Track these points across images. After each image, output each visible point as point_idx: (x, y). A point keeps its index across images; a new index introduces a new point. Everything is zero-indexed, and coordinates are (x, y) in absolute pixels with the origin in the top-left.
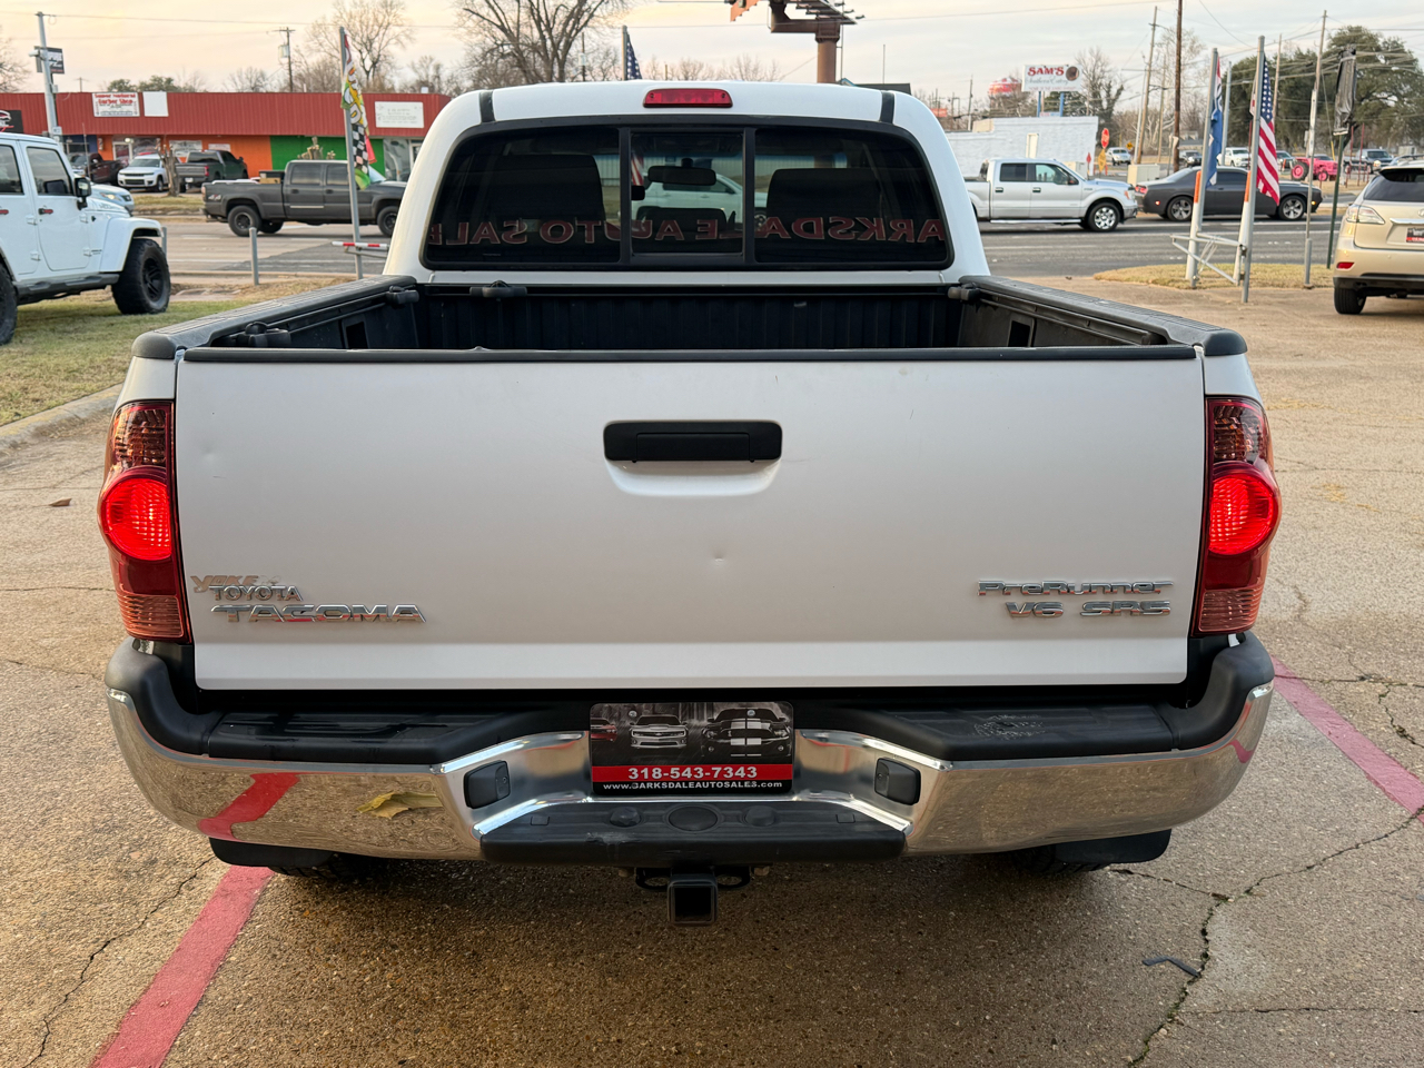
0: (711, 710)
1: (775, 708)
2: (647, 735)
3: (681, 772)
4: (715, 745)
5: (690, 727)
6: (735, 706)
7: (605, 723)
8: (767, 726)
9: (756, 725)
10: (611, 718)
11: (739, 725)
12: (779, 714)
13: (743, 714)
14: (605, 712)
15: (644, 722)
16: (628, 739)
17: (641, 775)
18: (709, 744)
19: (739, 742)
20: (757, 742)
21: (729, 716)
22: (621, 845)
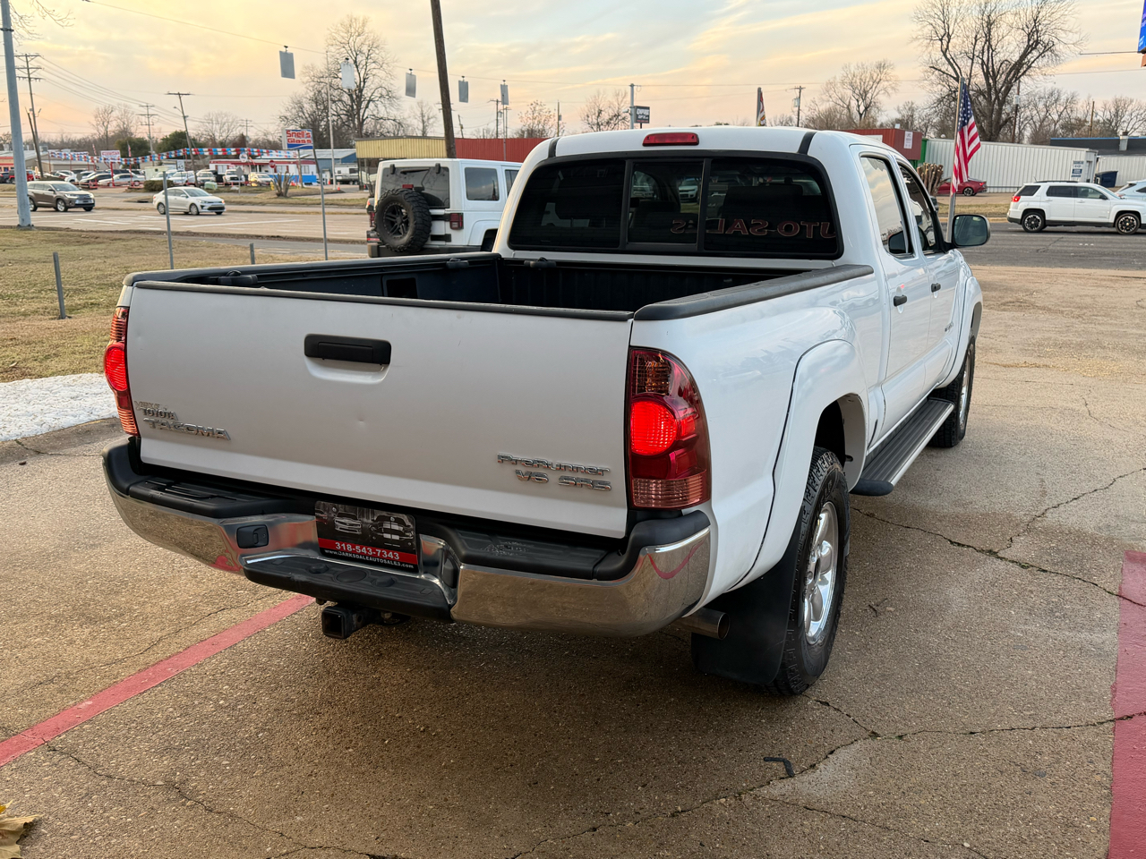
0: (373, 514)
1: (405, 518)
2: (343, 524)
3: (361, 548)
4: (376, 536)
5: (363, 522)
6: (384, 514)
7: (322, 513)
8: (401, 528)
9: (396, 527)
10: (325, 510)
11: (387, 525)
12: (408, 523)
13: (388, 519)
14: (322, 506)
15: (341, 515)
16: (334, 526)
17: (342, 547)
18: (373, 535)
19: (387, 536)
20: (396, 537)
21: (382, 519)
22: (302, 582)
